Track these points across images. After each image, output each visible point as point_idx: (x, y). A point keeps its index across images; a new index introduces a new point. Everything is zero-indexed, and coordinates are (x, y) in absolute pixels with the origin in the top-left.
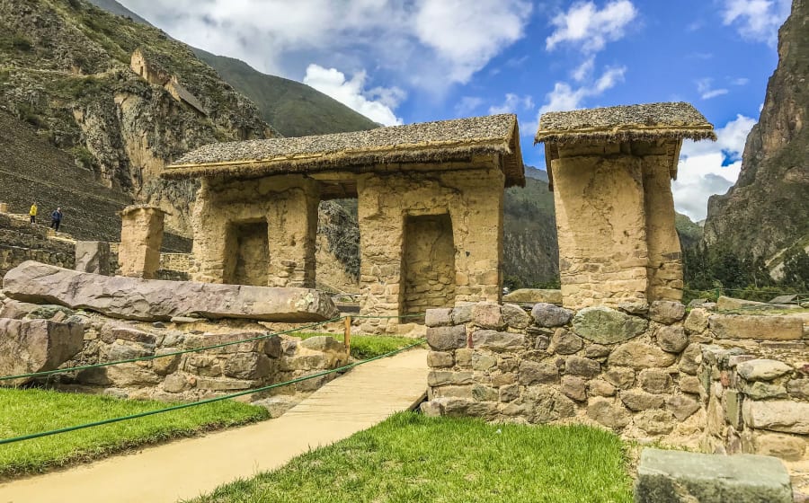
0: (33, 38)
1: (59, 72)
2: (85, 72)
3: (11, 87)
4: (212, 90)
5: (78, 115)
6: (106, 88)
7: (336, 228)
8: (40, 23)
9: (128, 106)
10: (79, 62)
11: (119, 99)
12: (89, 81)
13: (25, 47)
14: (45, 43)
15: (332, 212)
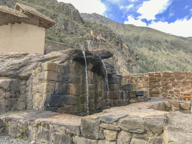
0: (74, 32)
1: (78, 37)
2: (82, 36)
3: (69, 41)
4: (110, 35)
5: (80, 45)
6: (85, 39)
7: (127, 63)
8: (75, 28)
9: (89, 42)
10: (81, 34)
11: (87, 41)
12: (82, 38)
13: (72, 33)
14: (76, 32)
15: (127, 60)
